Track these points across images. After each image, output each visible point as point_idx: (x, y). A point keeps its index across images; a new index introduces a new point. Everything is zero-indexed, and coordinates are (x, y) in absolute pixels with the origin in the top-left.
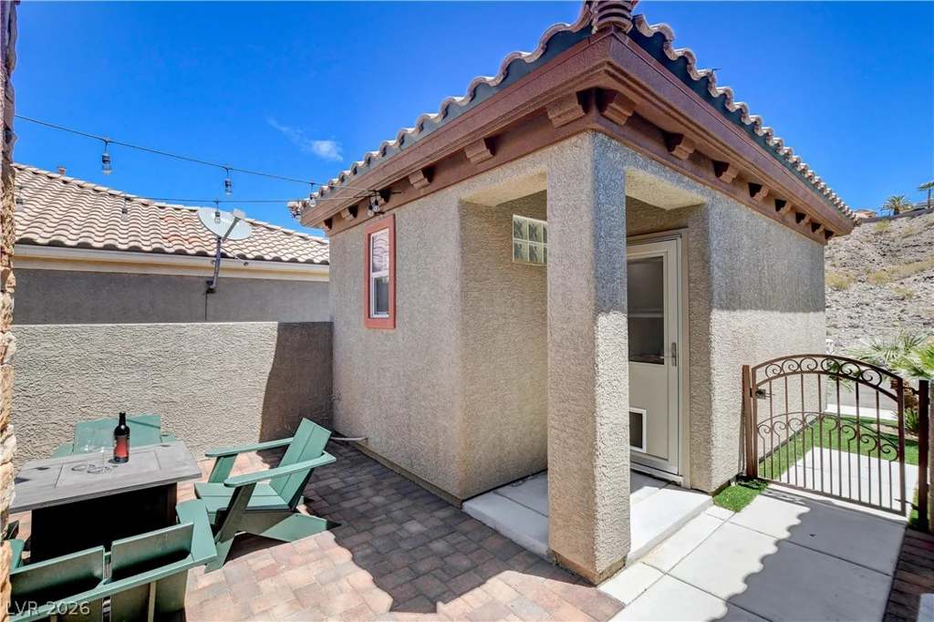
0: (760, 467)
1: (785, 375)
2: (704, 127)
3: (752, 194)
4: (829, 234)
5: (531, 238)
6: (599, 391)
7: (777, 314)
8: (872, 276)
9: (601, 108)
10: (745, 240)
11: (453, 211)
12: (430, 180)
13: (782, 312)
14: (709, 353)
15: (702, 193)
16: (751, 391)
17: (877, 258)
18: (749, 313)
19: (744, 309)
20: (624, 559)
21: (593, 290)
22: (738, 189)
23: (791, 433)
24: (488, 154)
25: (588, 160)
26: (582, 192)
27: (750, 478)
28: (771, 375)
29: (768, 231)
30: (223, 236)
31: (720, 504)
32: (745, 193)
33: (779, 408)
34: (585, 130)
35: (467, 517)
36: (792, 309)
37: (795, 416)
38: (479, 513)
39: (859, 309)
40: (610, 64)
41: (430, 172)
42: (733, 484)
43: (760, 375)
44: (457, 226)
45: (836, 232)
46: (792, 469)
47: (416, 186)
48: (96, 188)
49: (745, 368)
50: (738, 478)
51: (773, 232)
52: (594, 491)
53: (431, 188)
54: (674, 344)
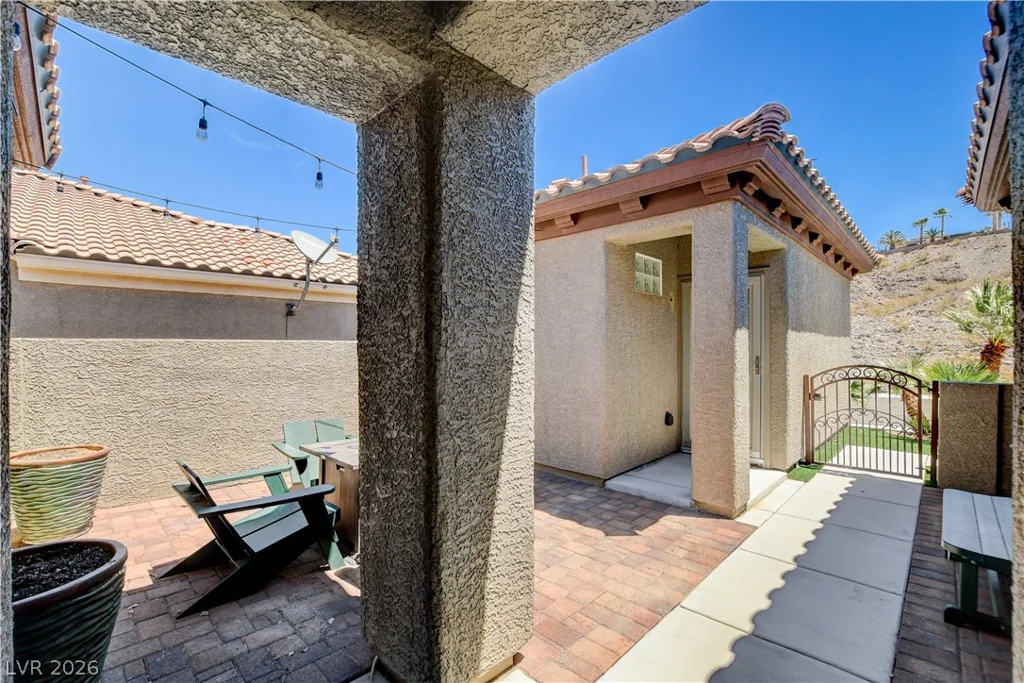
0: (816, 453)
1: (836, 381)
2: (798, 196)
3: (811, 241)
4: (855, 272)
5: (646, 272)
6: (736, 383)
7: (821, 337)
8: (868, 309)
9: (743, 185)
10: (806, 278)
11: (599, 248)
12: (575, 223)
13: (825, 335)
14: (785, 364)
15: (783, 241)
16: (810, 396)
17: (875, 292)
18: (808, 334)
19: (805, 331)
20: (745, 505)
21: (733, 313)
22: (803, 238)
23: (841, 426)
24: (641, 208)
25: (730, 220)
26: (725, 243)
27: (808, 462)
28: (826, 382)
29: (817, 269)
30: (315, 259)
31: (794, 478)
32: (806, 239)
33: (831, 407)
34: (729, 199)
35: (612, 491)
36: (831, 333)
37: (831, 415)
38: (621, 487)
39: (861, 341)
40: (761, 161)
41: (576, 218)
42: (798, 466)
43: (817, 383)
44: (603, 262)
45: (861, 270)
46: (841, 454)
47: (559, 226)
48: (136, 203)
49: (806, 377)
50: (800, 463)
51: (820, 270)
52: (733, 452)
53: (575, 229)
54: (757, 357)
